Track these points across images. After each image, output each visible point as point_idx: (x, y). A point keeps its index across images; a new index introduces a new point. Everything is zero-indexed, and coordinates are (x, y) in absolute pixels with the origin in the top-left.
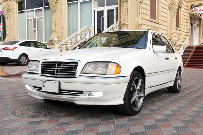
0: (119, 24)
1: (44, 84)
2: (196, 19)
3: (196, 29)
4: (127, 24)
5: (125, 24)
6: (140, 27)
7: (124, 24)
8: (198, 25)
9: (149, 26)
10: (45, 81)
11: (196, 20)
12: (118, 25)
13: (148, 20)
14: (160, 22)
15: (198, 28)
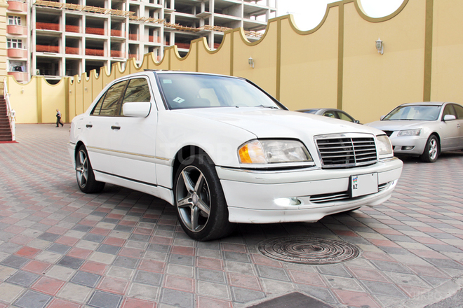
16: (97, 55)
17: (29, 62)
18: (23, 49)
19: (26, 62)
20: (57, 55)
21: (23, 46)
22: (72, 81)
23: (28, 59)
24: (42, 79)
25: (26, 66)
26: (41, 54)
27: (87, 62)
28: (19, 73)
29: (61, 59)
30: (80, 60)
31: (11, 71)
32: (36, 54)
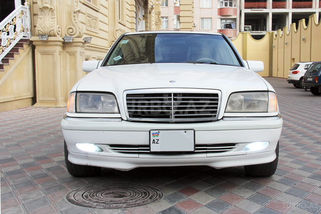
0: (30, 7)
1: (155, 138)
2: (141, 5)
3: (140, 23)
4: (51, 9)
5: (47, 8)
6: (76, 15)
7: (44, 7)
8: (144, 16)
9: (84, 14)
10: (157, 131)
11: (140, 7)
12: (28, 7)
13: (83, 2)
14: (98, 7)
15: (144, 21)
16: (304, 7)
17: (238, 19)
18: (233, 7)
19: (235, 19)
20: (265, 11)
21: (233, 5)
22: (276, 35)
23: (237, 17)
24: (248, 34)
25: (236, 23)
26: (249, 11)
27: (294, 15)
28: (229, 30)
29: (267, 14)
30: (287, 14)
31: (223, 28)
32: (245, 11)
